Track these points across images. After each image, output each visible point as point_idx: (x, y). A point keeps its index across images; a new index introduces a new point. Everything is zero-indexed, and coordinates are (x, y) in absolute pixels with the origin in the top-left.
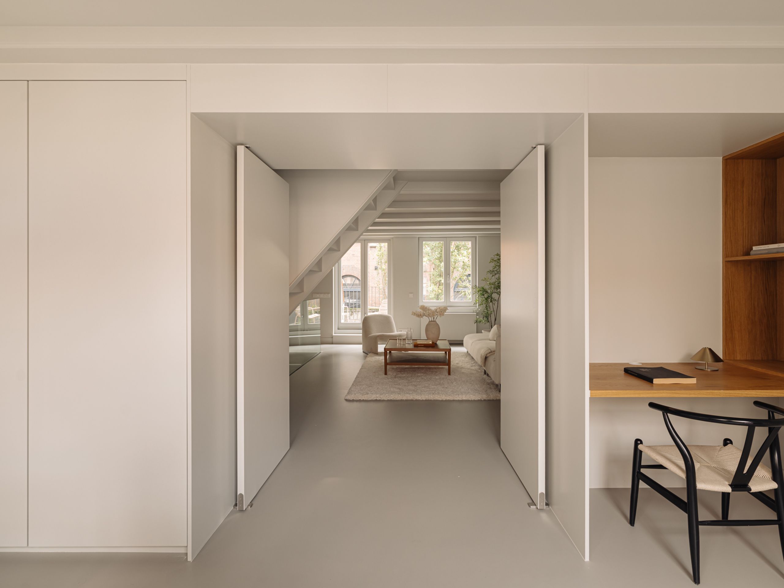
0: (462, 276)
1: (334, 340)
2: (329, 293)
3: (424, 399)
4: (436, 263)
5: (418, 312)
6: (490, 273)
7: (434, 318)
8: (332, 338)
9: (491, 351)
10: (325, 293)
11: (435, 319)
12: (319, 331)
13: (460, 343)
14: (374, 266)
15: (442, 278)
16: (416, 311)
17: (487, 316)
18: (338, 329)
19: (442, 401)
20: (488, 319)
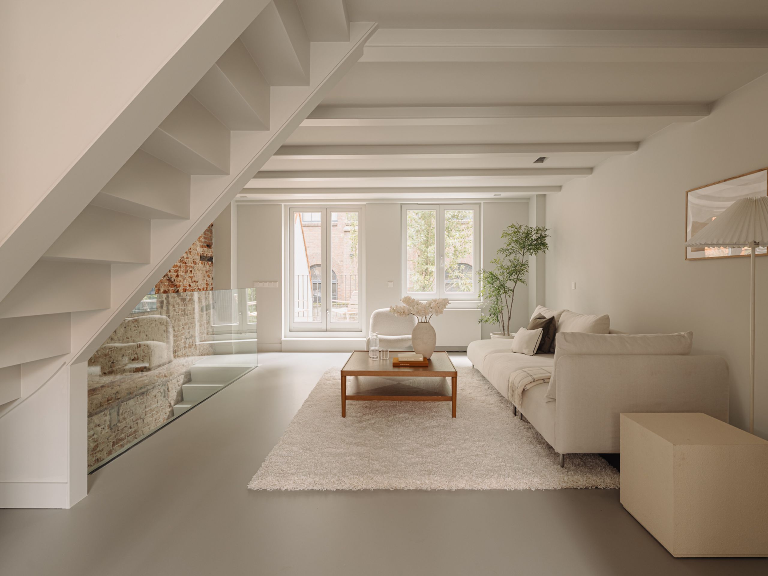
0: (453, 264)
1: (284, 347)
2: (277, 281)
3: (411, 488)
4: (421, 248)
5: (401, 307)
6: (502, 252)
7: (426, 317)
8: (281, 343)
9: (534, 379)
10: (270, 281)
11: (428, 319)
12: (255, 335)
13: (462, 351)
14: (349, 254)
15: (429, 265)
16: (397, 306)
17: (496, 313)
18: (290, 331)
19: (450, 492)
20: (497, 317)
